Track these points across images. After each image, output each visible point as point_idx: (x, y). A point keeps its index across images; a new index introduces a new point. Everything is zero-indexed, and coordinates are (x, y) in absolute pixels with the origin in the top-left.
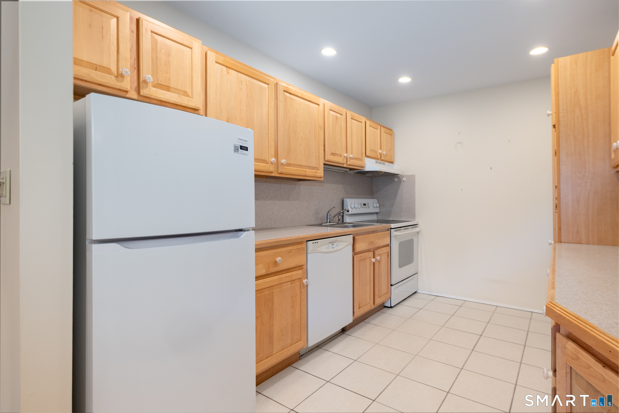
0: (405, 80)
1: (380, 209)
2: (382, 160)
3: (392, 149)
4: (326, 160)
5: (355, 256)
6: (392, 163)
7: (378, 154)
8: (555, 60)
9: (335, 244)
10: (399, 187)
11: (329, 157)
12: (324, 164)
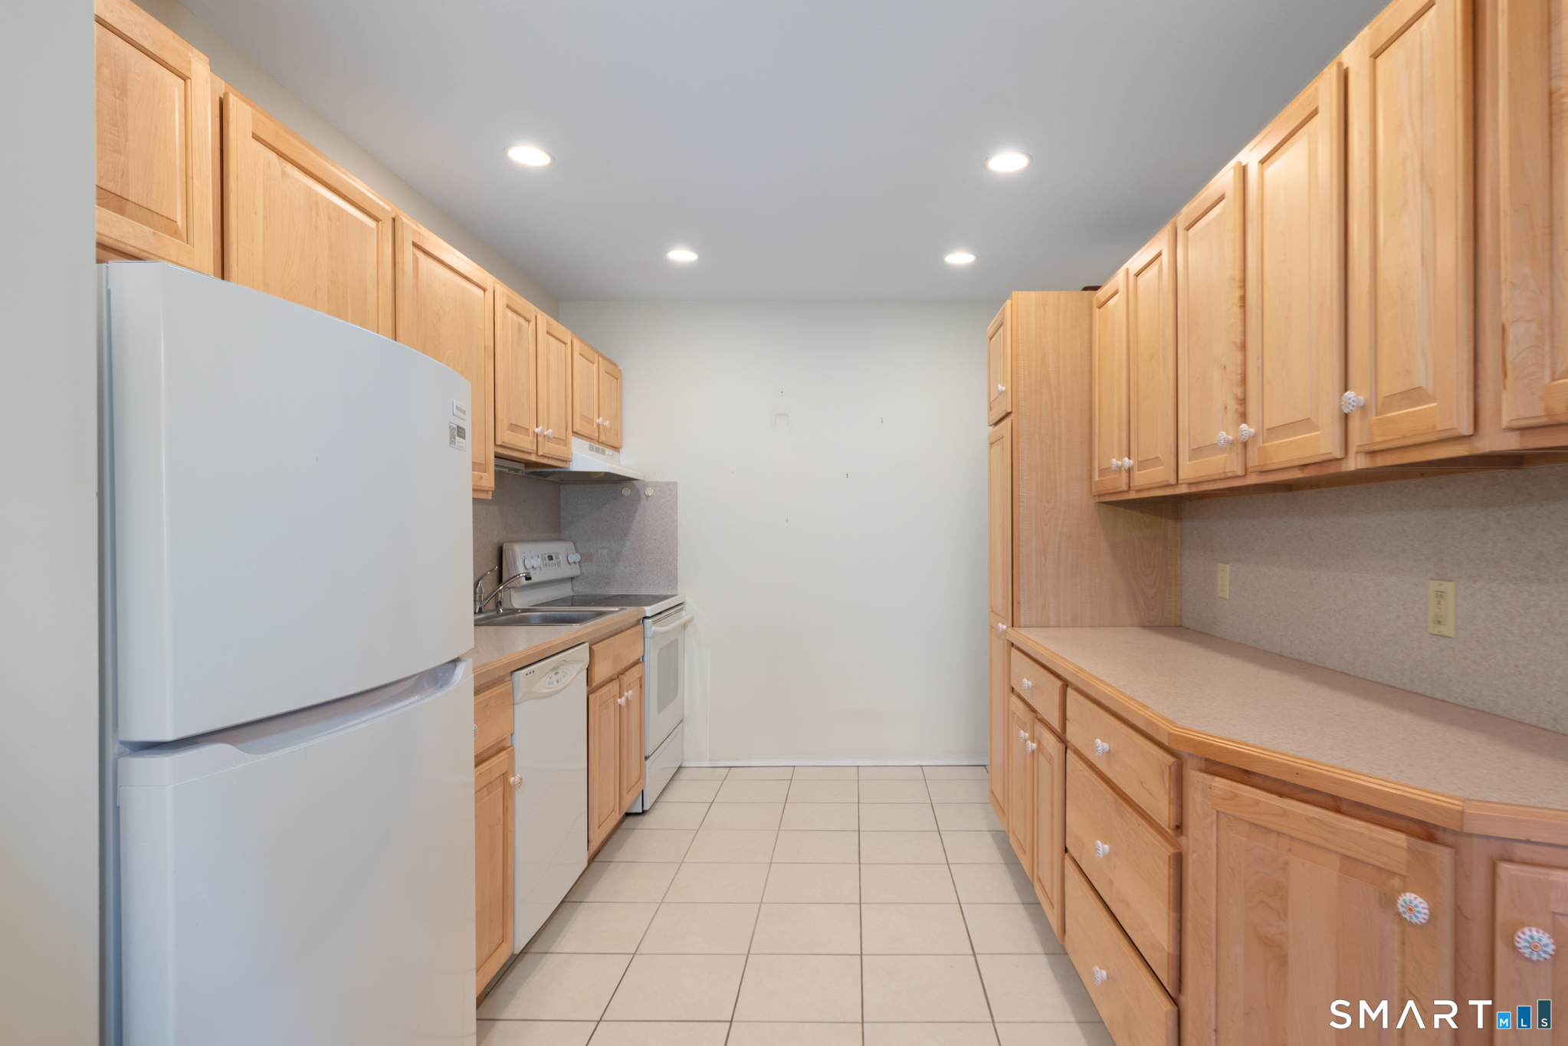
0: (682, 255)
1: (580, 566)
2: (602, 443)
3: (617, 416)
4: (498, 443)
5: (591, 696)
6: (616, 449)
7: (595, 426)
8: (1014, 293)
9: (560, 671)
10: (635, 512)
11: (506, 437)
12: (495, 457)
